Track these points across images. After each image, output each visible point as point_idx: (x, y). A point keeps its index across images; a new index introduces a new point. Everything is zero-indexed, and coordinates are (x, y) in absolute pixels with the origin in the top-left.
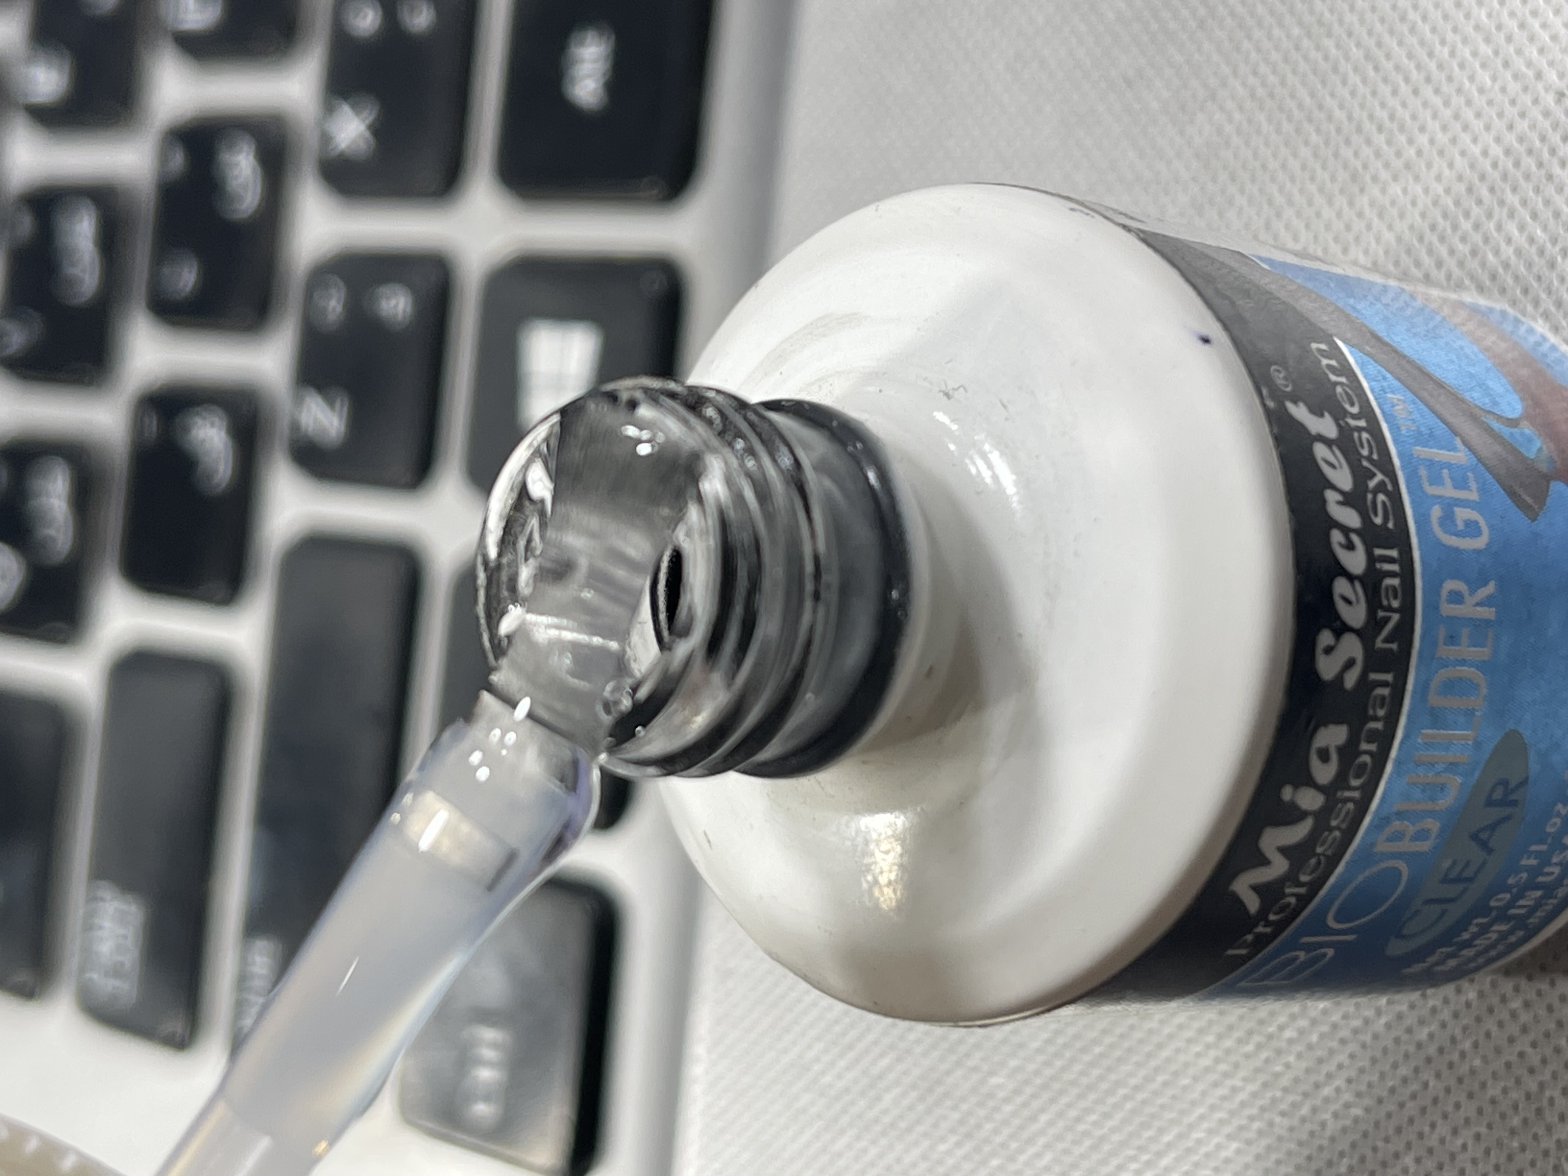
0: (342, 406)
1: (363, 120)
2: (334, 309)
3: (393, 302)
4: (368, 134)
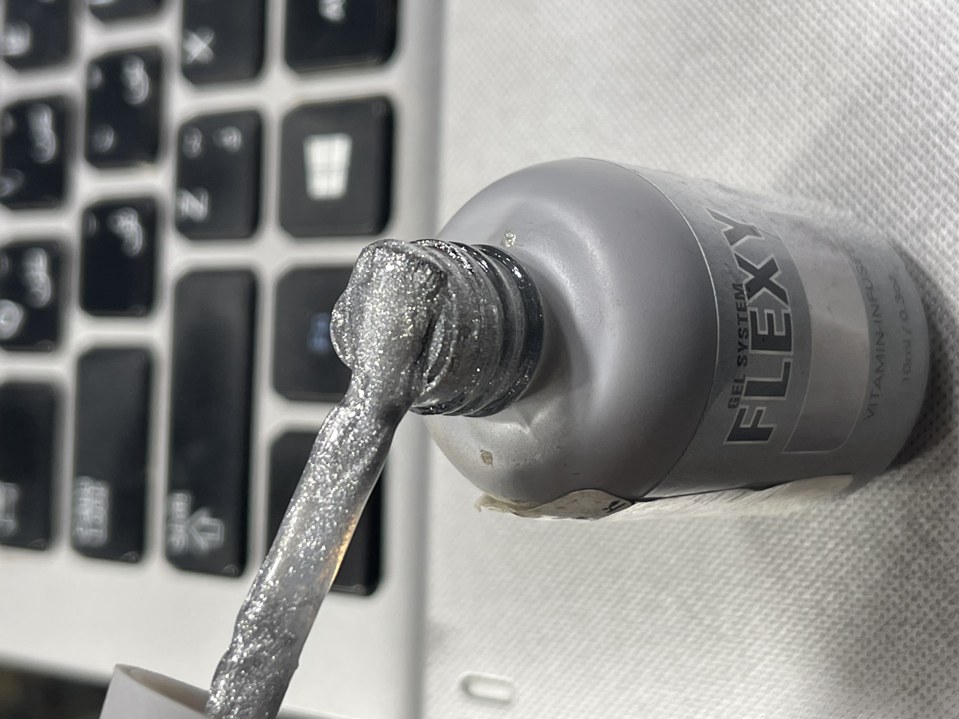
0: (205, 198)
1: (206, 42)
2: (196, 146)
3: (230, 138)
4: (209, 50)
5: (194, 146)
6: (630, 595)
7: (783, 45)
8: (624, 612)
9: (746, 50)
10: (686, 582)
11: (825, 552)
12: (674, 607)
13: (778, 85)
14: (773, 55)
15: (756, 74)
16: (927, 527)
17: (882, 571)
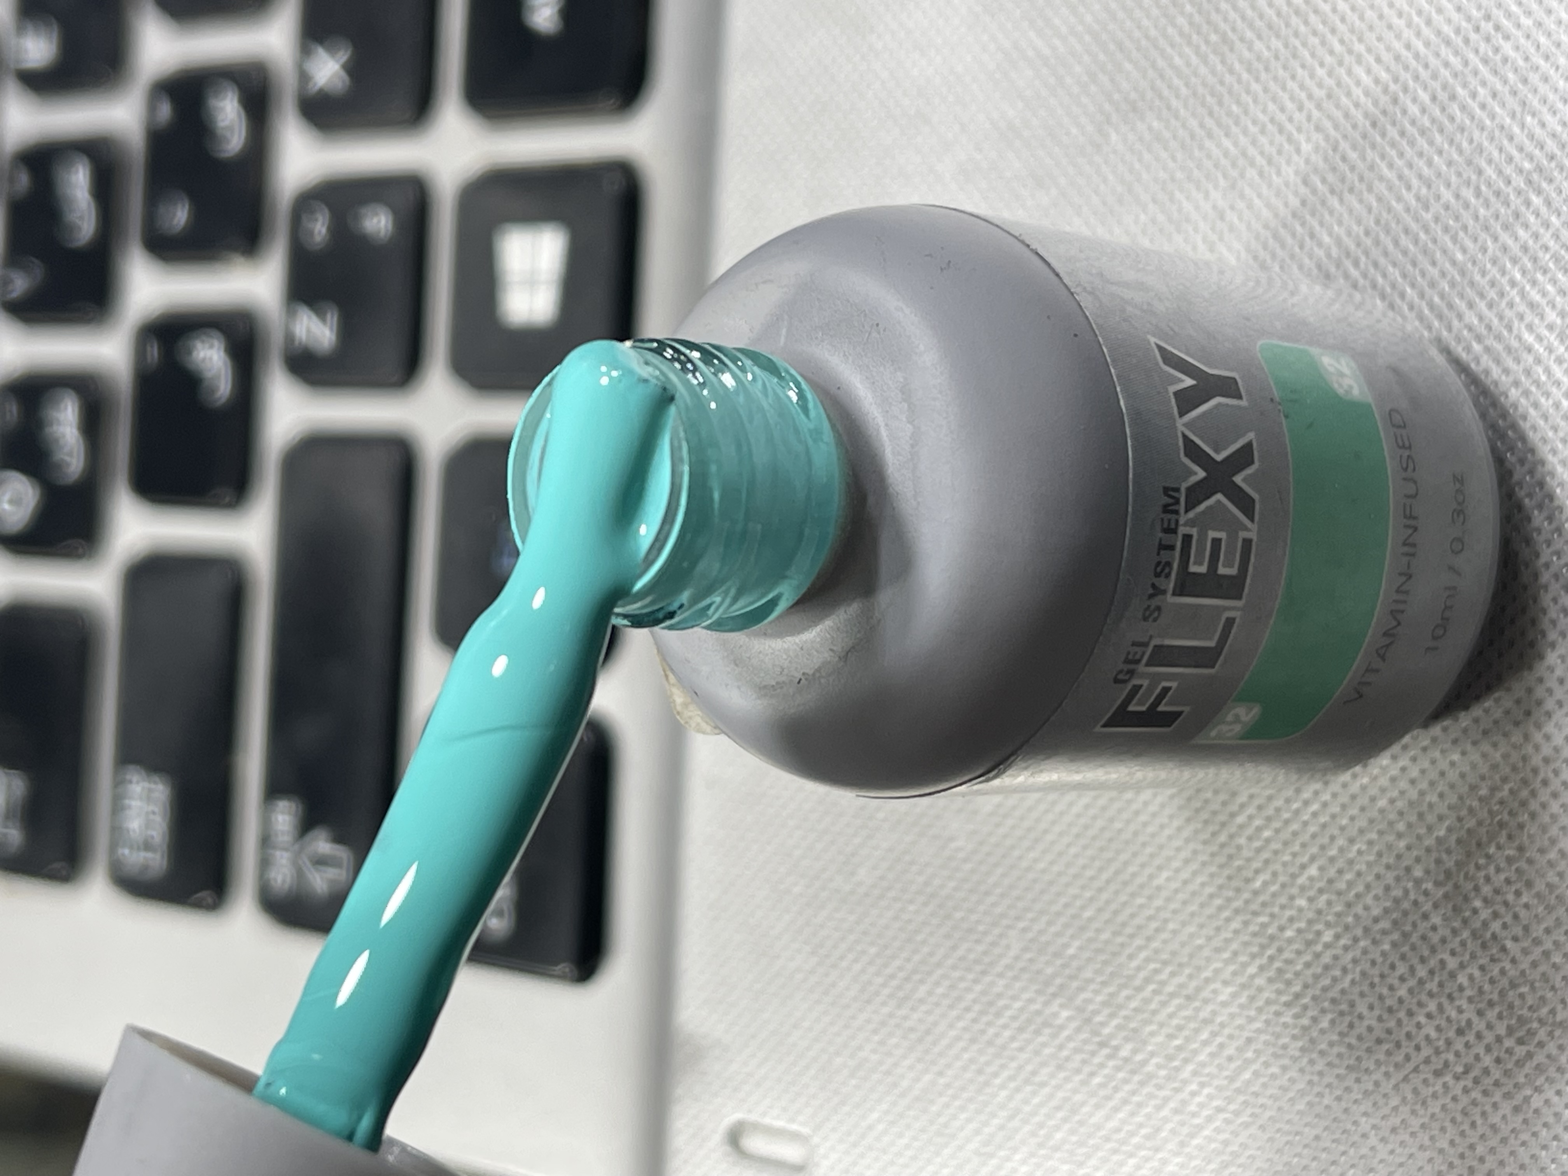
0: (332, 317)
1: (337, 61)
2: (320, 232)
3: (375, 220)
4: (343, 74)
5: (316, 231)
6: (1001, 1003)
7: (1271, 107)
8: (991, 1031)
9: (1211, 114)
10: (1092, 987)
11: (1319, 948)
12: (1074, 1025)
13: (1261, 174)
14: (1255, 122)
15: (1226, 154)
16: (1485, 914)
17: (1412, 983)
